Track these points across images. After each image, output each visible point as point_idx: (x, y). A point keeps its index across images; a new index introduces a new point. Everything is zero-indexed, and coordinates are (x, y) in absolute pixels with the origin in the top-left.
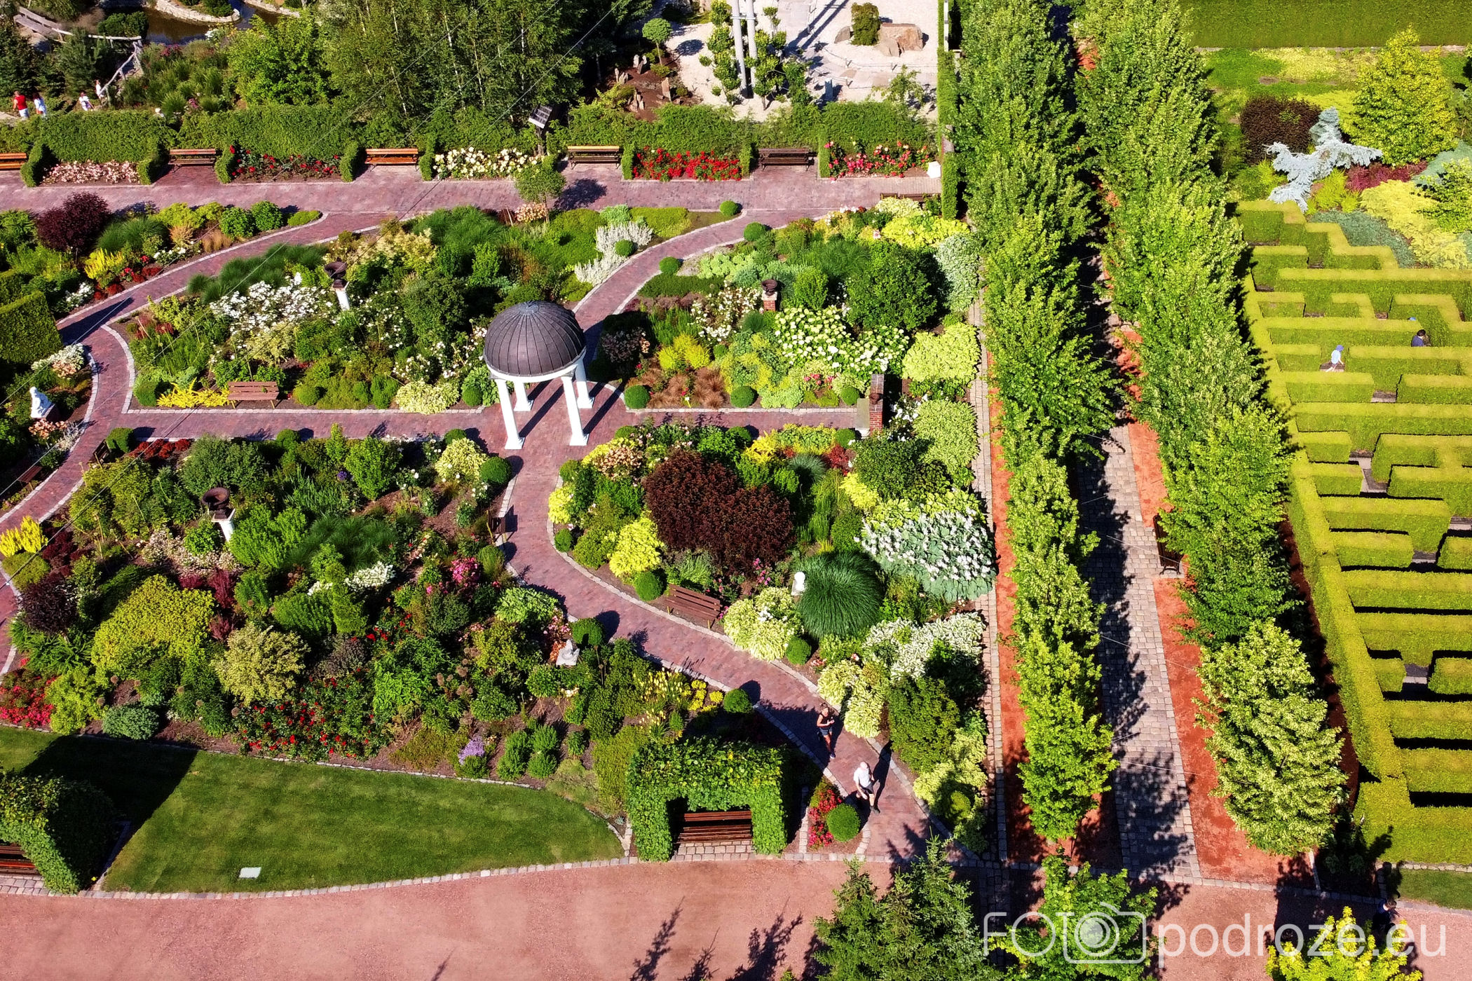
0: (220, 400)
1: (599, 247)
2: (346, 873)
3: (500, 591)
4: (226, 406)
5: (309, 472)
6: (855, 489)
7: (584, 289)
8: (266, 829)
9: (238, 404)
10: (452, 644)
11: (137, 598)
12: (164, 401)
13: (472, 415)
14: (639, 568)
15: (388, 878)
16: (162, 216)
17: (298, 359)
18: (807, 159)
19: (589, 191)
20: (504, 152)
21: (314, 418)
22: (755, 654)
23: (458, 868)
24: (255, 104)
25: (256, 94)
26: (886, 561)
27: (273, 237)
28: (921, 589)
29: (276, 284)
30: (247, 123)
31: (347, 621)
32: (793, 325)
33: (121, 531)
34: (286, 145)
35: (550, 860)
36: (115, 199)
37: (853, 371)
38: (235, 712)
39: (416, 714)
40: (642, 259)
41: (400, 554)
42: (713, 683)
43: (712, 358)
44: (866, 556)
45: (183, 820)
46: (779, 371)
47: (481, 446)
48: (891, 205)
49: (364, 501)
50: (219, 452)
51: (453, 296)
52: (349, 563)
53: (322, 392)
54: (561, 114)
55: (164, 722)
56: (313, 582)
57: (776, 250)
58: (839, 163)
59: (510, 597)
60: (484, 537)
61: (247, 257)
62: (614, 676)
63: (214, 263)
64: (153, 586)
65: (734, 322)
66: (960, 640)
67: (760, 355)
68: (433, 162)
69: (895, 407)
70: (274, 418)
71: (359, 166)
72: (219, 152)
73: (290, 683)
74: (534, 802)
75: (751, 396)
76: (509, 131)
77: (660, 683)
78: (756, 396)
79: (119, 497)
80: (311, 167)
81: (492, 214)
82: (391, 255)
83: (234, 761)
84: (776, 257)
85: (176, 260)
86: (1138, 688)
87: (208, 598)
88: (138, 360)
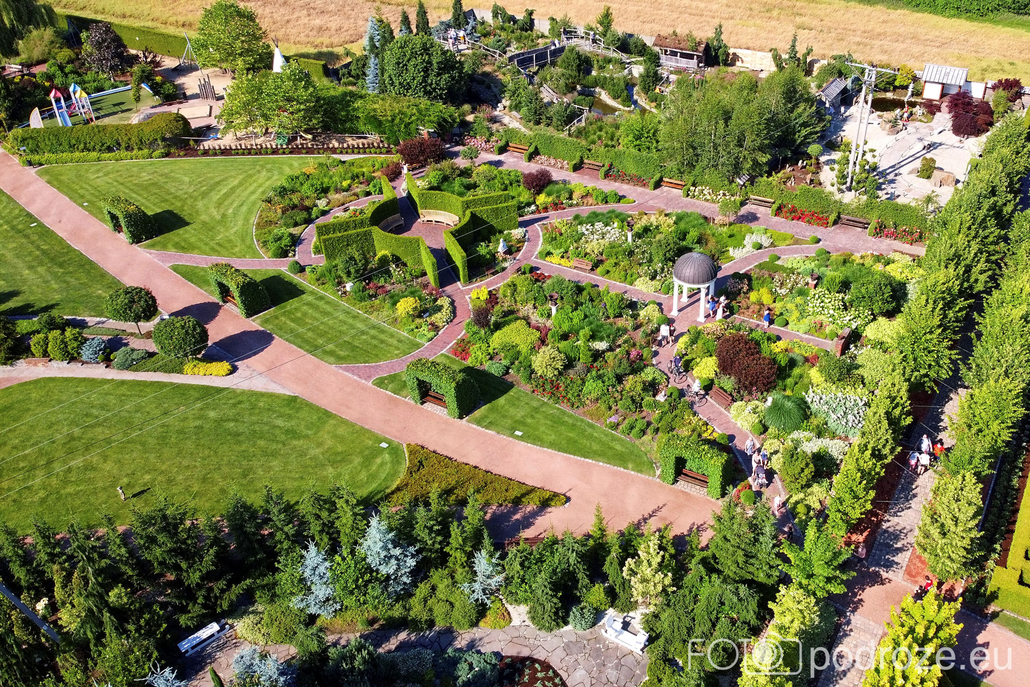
0: (569, 264)
1: (745, 242)
2: (552, 445)
3: (646, 366)
4: (570, 267)
5: (592, 300)
6: (815, 374)
7: (731, 259)
8: (529, 421)
9: (575, 268)
10: (620, 379)
11: (513, 326)
12: (548, 259)
13: (662, 298)
14: (705, 376)
15: (566, 452)
16: (572, 186)
17: (604, 257)
18: (865, 225)
19: (752, 218)
20: (721, 192)
21: (601, 281)
22: (739, 425)
23: (592, 458)
24: (625, 148)
25: (627, 144)
26: (814, 407)
27: (612, 206)
28: (826, 424)
29: (606, 225)
30: (618, 155)
31: (584, 359)
32: (817, 296)
33: (516, 302)
34: (631, 169)
35: (626, 468)
36: (556, 175)
37: (837, 324)
38: (533, 376)
39: (597, 399)
40: (763, 253)
41: (614, 340)
42: (716, 429)
43: (774, 302)
44: (806, 403)
45: (502, 407)
46: (803, 314)
47: (661, 310)
48: (897, 256)
49: (608, 317)
50: (561, 282)
51: (672, 246)
52: (593, 337)
53: (608, 272)
54: (752, 180)
55: (507, 373)
56: (578, 340)
57: (828, 263)
58: (880, 230)
59: (649, 370)
60: (648, 344)
61: (599, 211)
62: (677, 412)
63: (585, 211)
64: (520, 324)
65: (791, 290)
66: (834, 450)
67: (797, 306)
68: (689, 190)
69: (852, 346)
70: (587, 277)
71: (658, 185)
72: (603, 166)
73: (556, 373)
74: (629, 446)
75: (785, 323)
76: (726, 182)
77: (694, 420)
78: (787, 323)
79: (519, 288)
80: (639, 181)
81: (705, 218)
82: (655, 224)
83: (527, 394)
84: (827, 266)
85: (571, 206)
86: (911, 499)
87: (538, 334)
88: (544, 239)
